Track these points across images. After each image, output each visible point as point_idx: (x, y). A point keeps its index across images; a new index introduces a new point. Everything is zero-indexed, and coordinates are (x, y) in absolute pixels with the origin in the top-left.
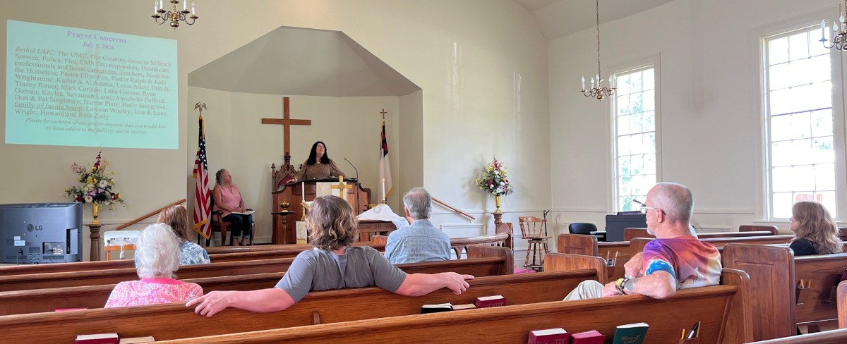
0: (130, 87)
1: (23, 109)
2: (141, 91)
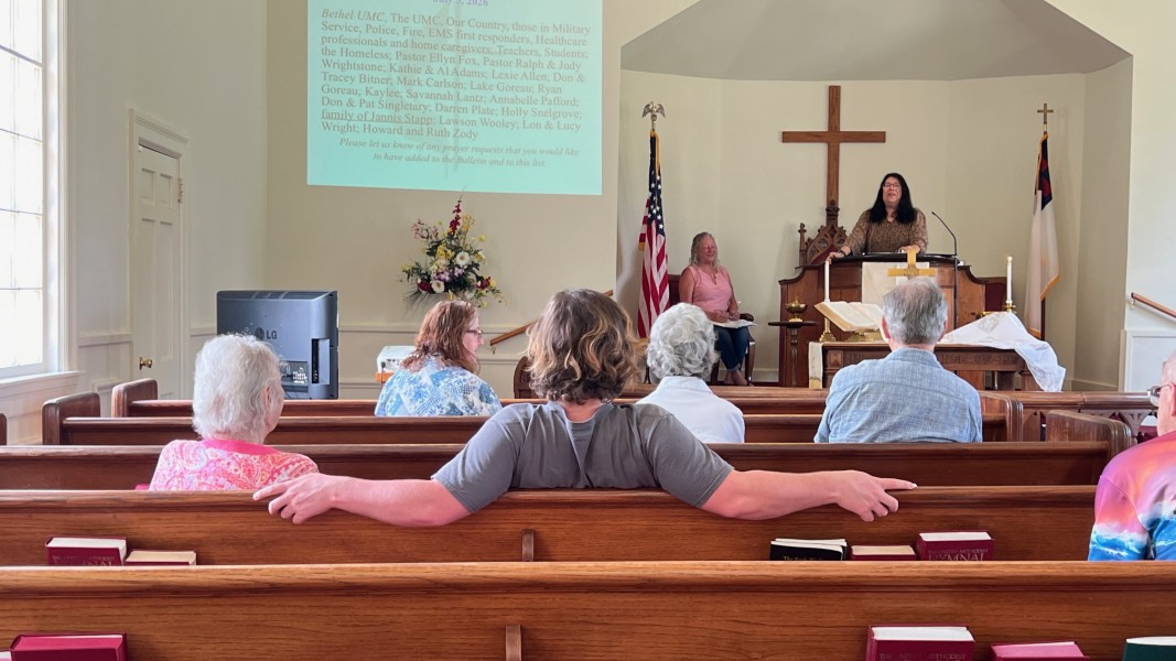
0: (515, 77)
1: (335, 122)
2: (535, 83)
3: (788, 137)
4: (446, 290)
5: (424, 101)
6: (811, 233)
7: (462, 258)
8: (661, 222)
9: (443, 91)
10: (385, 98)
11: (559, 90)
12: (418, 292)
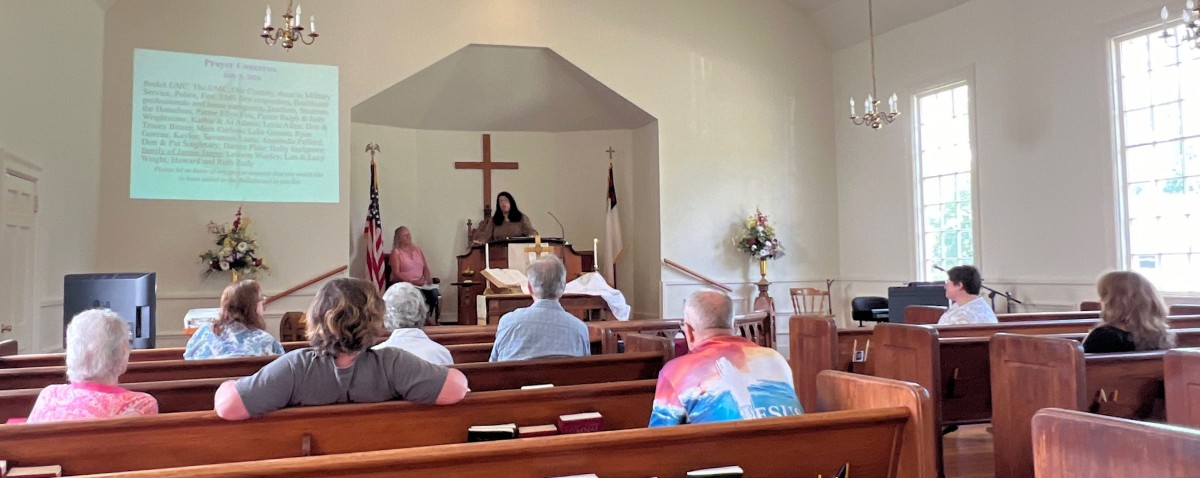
0: (279, 126)
1: (152, 156)
2: (293, 131)
3: (459, 165)
4: (231, 268)
5: (217, 142)
6: (475, 226)
7: (242, 246)
8: (378, 220)
9: (229, 135)
10: (188, 139)
11: (309, 135)
12: (210, 271)
